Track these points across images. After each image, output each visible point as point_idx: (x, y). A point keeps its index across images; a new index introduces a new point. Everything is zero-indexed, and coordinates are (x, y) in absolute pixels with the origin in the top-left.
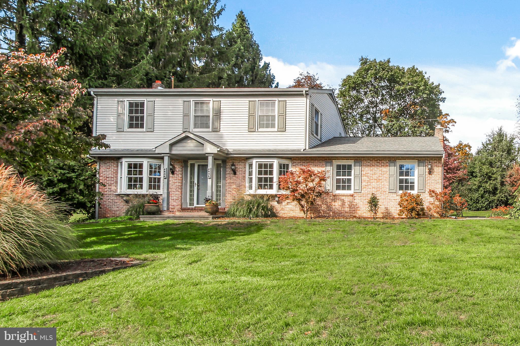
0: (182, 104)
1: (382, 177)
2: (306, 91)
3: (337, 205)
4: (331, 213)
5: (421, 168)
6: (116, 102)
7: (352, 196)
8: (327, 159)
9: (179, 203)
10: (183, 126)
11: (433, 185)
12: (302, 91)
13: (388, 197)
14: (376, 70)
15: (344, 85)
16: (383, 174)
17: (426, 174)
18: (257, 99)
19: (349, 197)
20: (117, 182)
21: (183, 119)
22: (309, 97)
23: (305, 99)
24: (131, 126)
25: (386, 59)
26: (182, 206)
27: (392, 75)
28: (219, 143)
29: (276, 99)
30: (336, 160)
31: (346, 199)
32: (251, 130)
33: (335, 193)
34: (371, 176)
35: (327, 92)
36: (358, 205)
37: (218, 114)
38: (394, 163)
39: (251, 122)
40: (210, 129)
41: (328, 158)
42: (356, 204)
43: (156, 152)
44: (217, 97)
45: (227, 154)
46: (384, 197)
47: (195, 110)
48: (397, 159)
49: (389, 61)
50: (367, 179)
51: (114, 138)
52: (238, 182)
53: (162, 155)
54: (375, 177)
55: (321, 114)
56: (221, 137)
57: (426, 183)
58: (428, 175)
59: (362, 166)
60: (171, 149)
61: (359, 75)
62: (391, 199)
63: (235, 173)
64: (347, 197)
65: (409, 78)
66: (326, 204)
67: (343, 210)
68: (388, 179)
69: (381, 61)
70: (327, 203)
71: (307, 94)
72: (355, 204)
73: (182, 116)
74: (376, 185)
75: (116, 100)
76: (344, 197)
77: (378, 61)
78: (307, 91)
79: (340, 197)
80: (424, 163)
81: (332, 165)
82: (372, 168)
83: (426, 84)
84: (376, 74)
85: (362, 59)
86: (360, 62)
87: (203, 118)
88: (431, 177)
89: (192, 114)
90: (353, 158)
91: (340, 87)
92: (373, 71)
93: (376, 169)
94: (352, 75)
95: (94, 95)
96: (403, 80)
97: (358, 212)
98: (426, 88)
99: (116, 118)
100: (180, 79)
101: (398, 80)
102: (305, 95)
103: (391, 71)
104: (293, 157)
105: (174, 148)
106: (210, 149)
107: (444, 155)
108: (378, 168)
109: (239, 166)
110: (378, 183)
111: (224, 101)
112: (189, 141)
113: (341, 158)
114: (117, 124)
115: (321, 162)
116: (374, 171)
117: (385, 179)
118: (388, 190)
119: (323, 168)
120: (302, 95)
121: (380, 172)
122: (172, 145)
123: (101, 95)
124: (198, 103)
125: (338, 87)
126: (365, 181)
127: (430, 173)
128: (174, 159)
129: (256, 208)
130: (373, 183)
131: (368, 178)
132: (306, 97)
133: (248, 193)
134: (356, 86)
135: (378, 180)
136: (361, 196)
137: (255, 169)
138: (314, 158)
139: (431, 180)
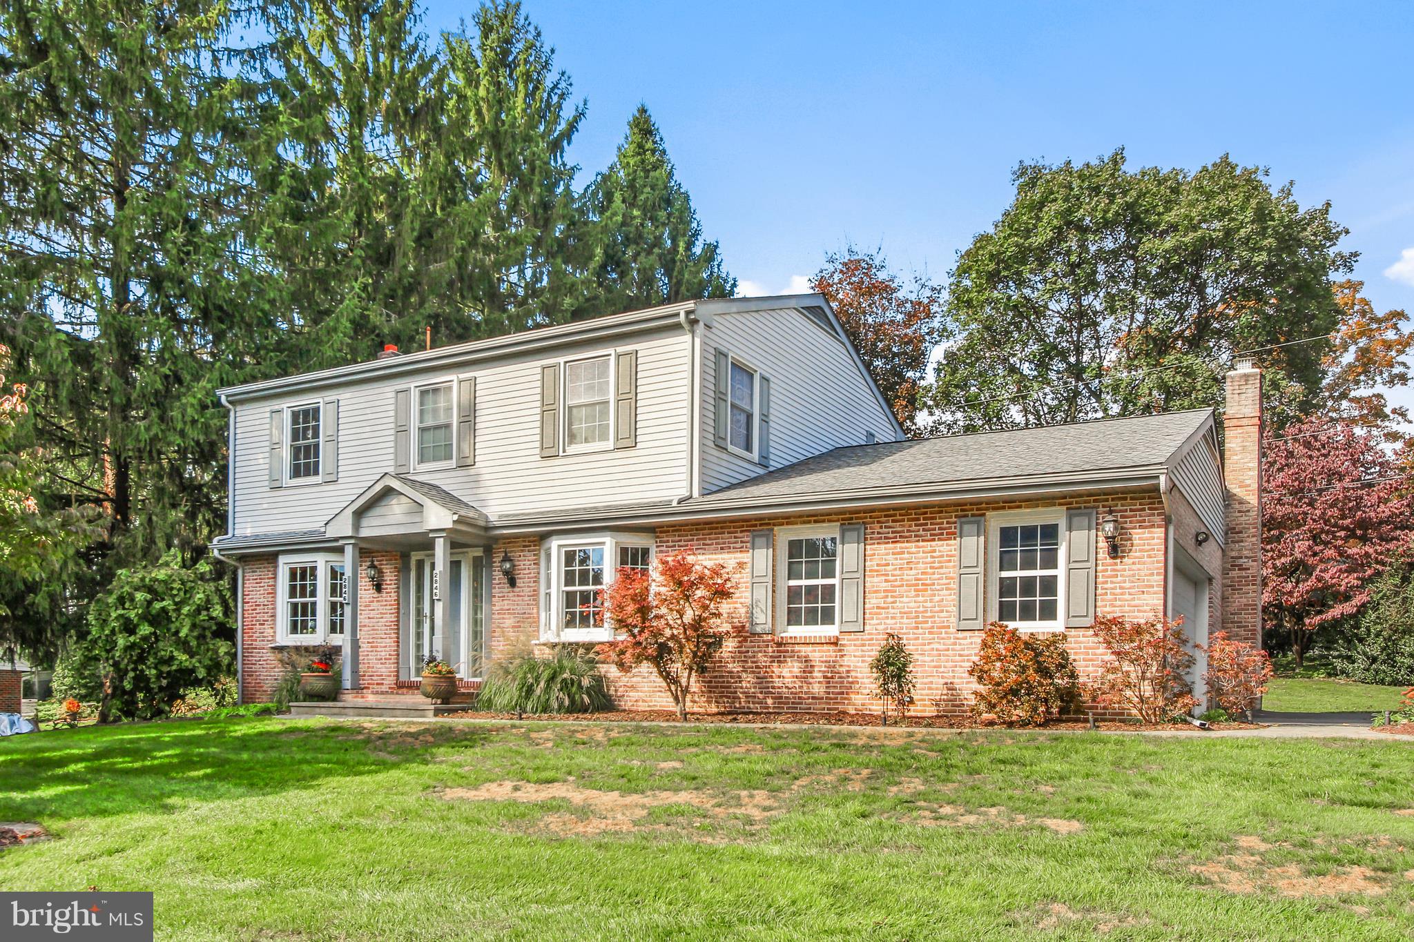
0: (393, 401)
1: (936, 576)
2: (688, 313)
3: (786, 674)
4: (770, 701)
5: (1080, 536)
6: (268, 415)
7: (836, 644)
8: (755, 526)
9: (393, 668)
10: (396, 459)
11: (1127, 597)
12: (678, 314)
13: (958, 647)
14: (1066, 200)
15: (963, 271)
16: (936, 565)
17: (1100, 556)
18: (562, 360)
19: (826, 647)
20: (274, 616)
21: (396, 441)
22: (700, 328)
23: (688, 337)
24: (296, 472)
25: (1107, 155)
26: (397, 676)
27: (1129, 206)
28: (473, 498)
29: (611, 351)
30: (782, 524)
31: (817, 655)
32: (549, 453)
33: (783, 635)
34: (898, 572)
35: (793, 303)
36: (853, 674)
37: (469, 415)
38: (978, 523)
39: (549, 430)
40: (453, 463)
41: (761, 519)
42: (848, 672)
43: (328, 535)
44: (467, 369)
45: (487, 529)
46: (942, 647)
47: (422, 412)
48: (987, 509)
49: (1117, 159)
50: (884, 584)
51: (265, 506)
52: (519, 609)
53: (341, 543)
54: (910, 575)
55: (763, 378)
56: (476, 481)
57: (1099, 591)
58: (1109, 561)
59: (866, 539)
60: (357, 526)
61: (1011, 228)
62: (966, 652)
63: (512, 583)
64: (817, 648)
65: (1192, 204)
66: (753, 672)
67: (805, 689)
68: (957, 581)
69: (1088, 165)
70: (757, 667)
71: (694, 322)
72: (844, 669)
73: (392, 432)
74: (912, 605)
75: (268, 409)
76: (810, 648)
77: (1077, 165)
78: (692, 312)
79: (797, 648)
80: (1089, 515)
81: (771, 544)
82: (898, 545)
83: (1262, 215)
84: (1069, 211)
85: (1023, 171)
86: (1017, 183)
87: (437, 432)
88: (1119, 567)
89: (414, 424)
90: (836, 514)
91: (952, 279)
92: (1060, 206)
93: (914, 550)
94: (991, 230)
95: (227, 405)
96: (1170, 217)
97: (853, 696)
98: (1265, 229)
99: (267, 455)
100: (459, 331)
101: (1154, 218)
102: (686, 326)
103: (1125, 193)
104: (661, 526)
105: (365, 522)
106: (438, 518)
107: (1163, 478)
108: (921, 544)
109: (524, 562)
110: (921, 599)
111: (484, 376)
112: (394, 501)
113: (800, 516)
114: (270, 469)
115: (739, 535)
116: (906, 556)
117: (945, 581)
118: (954, 620)
119: (744, 555)
120: (678, 326)
121: (929, 560)
122: (359, 514)
123: (242, 402)
124: (427, 392)
125: (946, 281)
126: (876, 592)
127: (1115, 550)
128: (369, 551)
129: (542, 684)
130: (905, 599)
131: (886, 581)
132: (693, 332)
133: (542, 640)
134: (1002, 265)
135: (920, 587)
136: (863, 645)
137: (556, 568)
138: (718, 523)
139: (1119, 579)
